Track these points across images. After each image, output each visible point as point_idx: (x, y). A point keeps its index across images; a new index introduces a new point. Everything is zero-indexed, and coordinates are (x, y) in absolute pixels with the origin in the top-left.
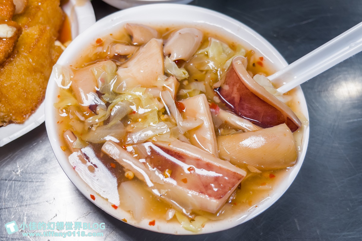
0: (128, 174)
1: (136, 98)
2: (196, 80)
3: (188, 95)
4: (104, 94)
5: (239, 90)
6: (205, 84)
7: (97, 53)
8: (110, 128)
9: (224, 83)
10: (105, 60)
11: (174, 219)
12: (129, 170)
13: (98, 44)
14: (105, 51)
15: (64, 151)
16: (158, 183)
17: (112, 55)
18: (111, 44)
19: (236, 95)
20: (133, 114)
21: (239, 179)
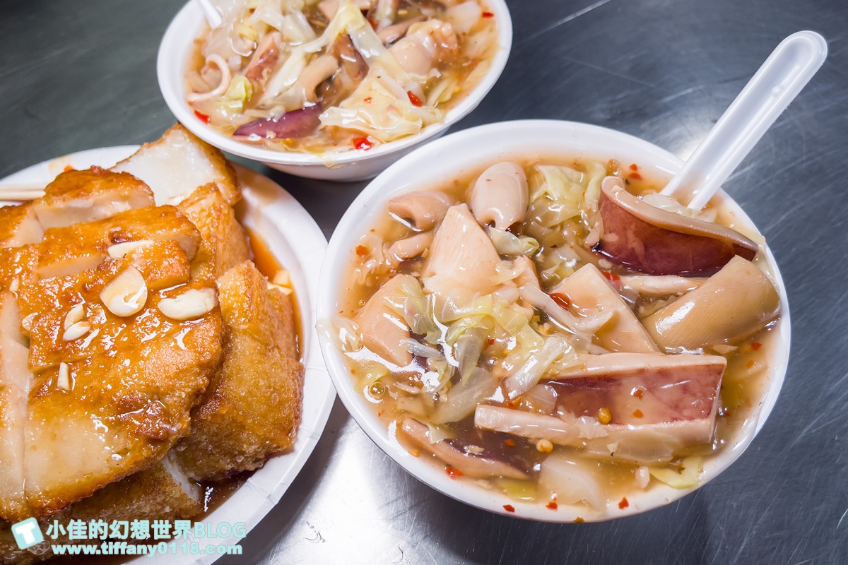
0: (542, 446)
1: (484, 318)
2: (555, 247)
3: (558, 276)
4: (425, 335)
5: (637, 234)
6: (572, 247)
7: (370, 272)
8: (469, 385)
9: (605, 233)
10: (391, 277)
11: (653, 481)
12: (540, 439)
13: (363, 256)
14: (380, 263)
15: (418, 456)
16: (597, 436)
17: (396, 264)
18: (383, 245)
19: (635, 244)
20: (492, 346)
21: (719, 373)
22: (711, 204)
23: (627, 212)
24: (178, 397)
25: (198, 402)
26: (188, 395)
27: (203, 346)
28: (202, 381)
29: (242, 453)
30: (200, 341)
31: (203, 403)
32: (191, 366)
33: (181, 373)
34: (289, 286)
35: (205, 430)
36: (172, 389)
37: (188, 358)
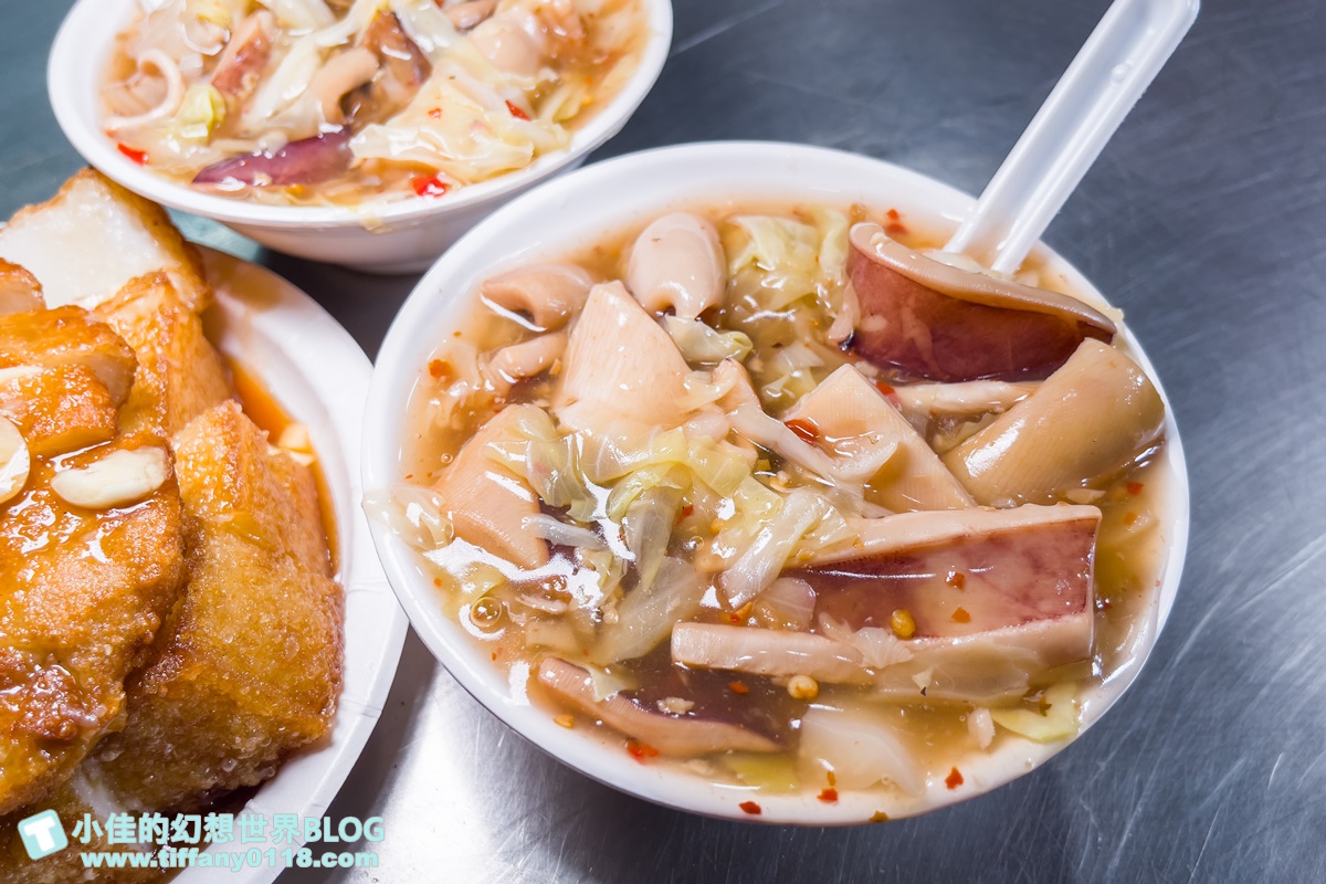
0: (798, 688)
1: (671, 469)
2: (778, 346)
3: (791, 394)
4: (568, 507)
5: (919, 314)
6: (807, 345)
7: (457, 405)
8: (656, 591)
9: (863, 317)
10: (498, 411)
11: (1001, 732)
12: (791, 676)
13: (443, 378)
14: (475, 388)
15: (572, 726)
16: (893, 663)
17: (505, 389)
18: (477, 358)
19: (915, 331)
20: (690, 519)
21: (1091, 533)
22: (1029, 265)
23: (901, 275)
24: (97, 654)
25: (140, 662)
26: (117, 648)
27: (143, 552)
28: (145, 621)
29: (233, 754)
30: (137, 544)
31: (151, 664)
32: (121, 593)
33: (102, 608)
34: (308, 450)
35: (158, 715)
36: (82, 642)
37: (114, 578)
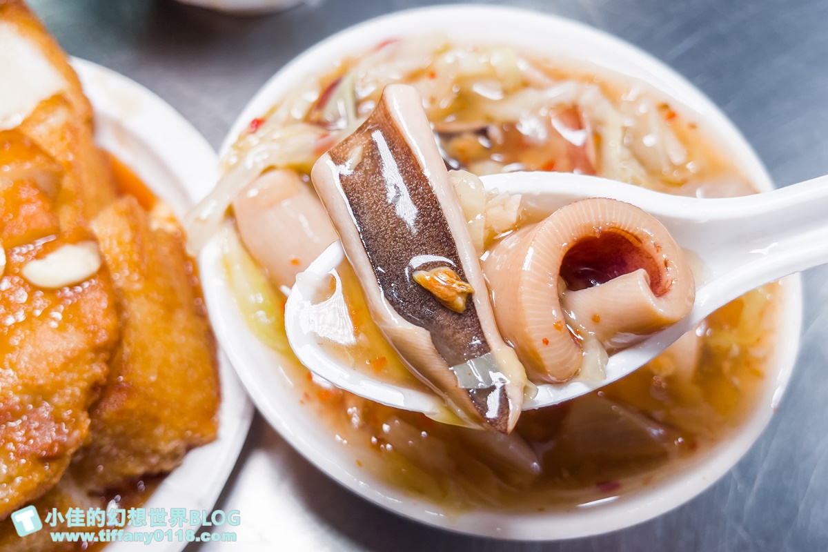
24: (70, 395)
25: (97, 396)
26: (82, 390)
27: (95, 323)
28: (98, 370)
29: (155, 452)
30: (90, 316)
32: (82, 352)
33: (71, 362)
34: (172, 219)
35: (109, 431)
36: (59, 386)
